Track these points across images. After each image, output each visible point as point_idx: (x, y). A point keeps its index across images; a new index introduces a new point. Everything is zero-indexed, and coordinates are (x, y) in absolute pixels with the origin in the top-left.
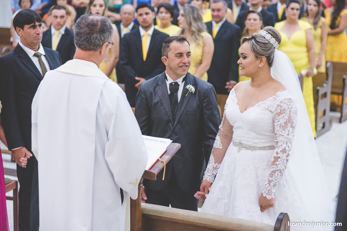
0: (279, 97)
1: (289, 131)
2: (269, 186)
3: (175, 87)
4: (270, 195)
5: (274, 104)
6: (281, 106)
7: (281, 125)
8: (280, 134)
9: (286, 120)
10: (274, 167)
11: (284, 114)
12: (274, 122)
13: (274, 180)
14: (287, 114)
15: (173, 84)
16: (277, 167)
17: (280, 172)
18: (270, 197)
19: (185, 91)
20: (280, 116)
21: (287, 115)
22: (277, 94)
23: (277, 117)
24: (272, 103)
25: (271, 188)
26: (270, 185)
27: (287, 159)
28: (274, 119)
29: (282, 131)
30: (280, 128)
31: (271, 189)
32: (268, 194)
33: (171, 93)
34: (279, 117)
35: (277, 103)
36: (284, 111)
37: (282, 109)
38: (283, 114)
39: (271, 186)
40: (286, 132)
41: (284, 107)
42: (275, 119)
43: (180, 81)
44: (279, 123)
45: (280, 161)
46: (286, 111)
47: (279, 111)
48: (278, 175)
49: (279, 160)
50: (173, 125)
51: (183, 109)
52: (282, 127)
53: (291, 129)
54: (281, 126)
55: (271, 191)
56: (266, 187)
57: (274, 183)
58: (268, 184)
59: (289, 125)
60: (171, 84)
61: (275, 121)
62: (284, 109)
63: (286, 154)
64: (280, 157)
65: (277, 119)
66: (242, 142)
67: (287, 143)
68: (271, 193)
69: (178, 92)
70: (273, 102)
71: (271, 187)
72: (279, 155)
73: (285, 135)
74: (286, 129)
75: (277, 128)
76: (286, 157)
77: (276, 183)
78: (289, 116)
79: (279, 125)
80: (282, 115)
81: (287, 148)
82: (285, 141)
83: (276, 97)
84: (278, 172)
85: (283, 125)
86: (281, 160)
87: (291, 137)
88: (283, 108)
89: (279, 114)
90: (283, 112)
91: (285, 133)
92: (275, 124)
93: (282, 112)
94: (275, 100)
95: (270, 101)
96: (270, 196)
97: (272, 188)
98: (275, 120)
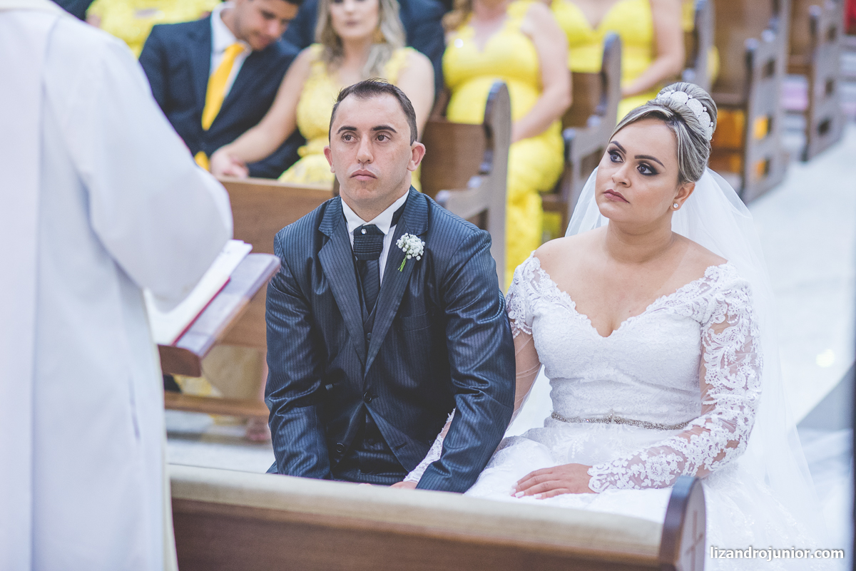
0: (716, 281)
1: (747, 377)
2: (623, 467)
4: (602, 484)
5: (706, 300)
6: (728, 305)
7: (726, 360)
8: (724, 386)
9: (739, 345)
10: (678, 443)
11: (735, 328)
12: (702, 349)
13: (648, 465)
14: (744, 328)
16: (685, 446)
17: (679, 463)
18: (598, 487)
20: (724, 333)
21: (743, 331)
22: (707, 273)
23: (713, 335)
24: (700, 299)
25: (623, 475)
26: (629, 467)
27: (725, 450)
28: (704, 343)
29: (729, 375)
30: (722, 367)
31: (621, 476)
32: (599, 478)
34: (720, 336)
35: (714, 297)
36: (736, 320)
37: (730, 313)
38: (733, 328)
39: (628, 470)
40: (740, 379)
41: (736, 306)
42: (707, 342)
44: (719, 354)
45: (705, 439)
46: (741, 320)
47: (722, 319)
48: (669, 463)
49: (704, 434)
52: (729, 364)
53: (753, 374)
54: (726, 363)
55: (616, 481)
56: (615, 464)
57: (643, 471)
58: (627, 460)
59: (748, 359)
61: (708, 349)
62: (735, 312)
63: (732, 437)
64: (712, 432)
65: (714, 342)
67: (742, 408)
68: (608, 484)
70: (704, 295)
71: (627, 473)
72: (708, 426)
73: (738, 386)
74: (740, 369)
75: (712, 369)
76: (726, 443)
77: (646, 477)
78: (747, 333)
79: (719, 359)
80: (728, 331)
81: (740, 422)
82: (736, 402)
83: (708, 283)
84: (676, 459)
85: (731, 359)
86: (708, 440)
87: (754, 395)
88: (734, 309)
89: (719, 328)
90: (733, 322)
91: (736, 381)
92: (706, 357)
93: (730, 322)
94: (705, 291)
95: (692, 293)
96: (600, 485)
97: (627, 477)
98: (705, 345)
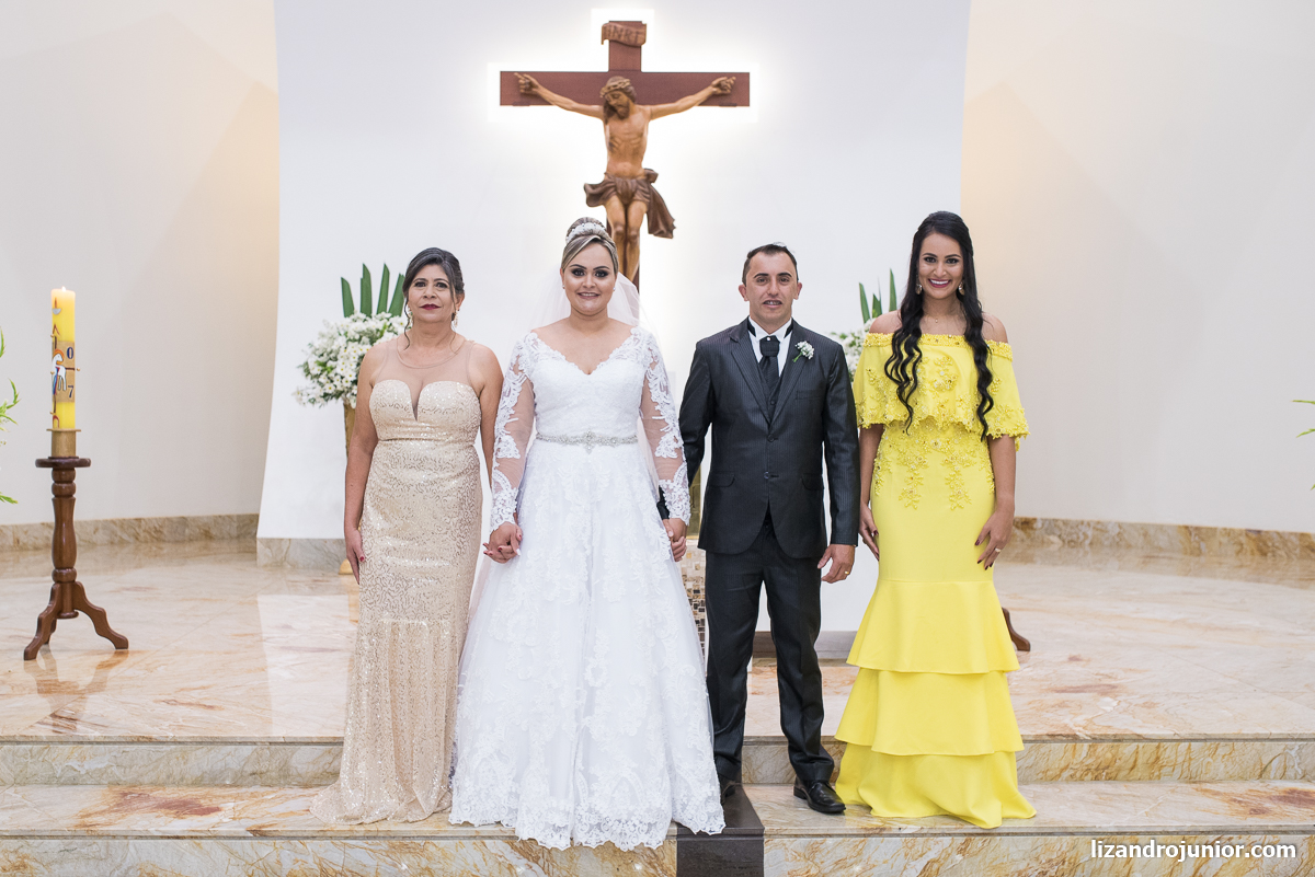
3: (770, 346)
15: (769, 339)
19: (794, 351)
24: (637, 347)
33: (766, 358)
43: (780, 334)
44: (657, 382)
50: (773, 413)
51: (790, 387)
60: (763, 342)
66: (594, 431)
69: (779, 356)
